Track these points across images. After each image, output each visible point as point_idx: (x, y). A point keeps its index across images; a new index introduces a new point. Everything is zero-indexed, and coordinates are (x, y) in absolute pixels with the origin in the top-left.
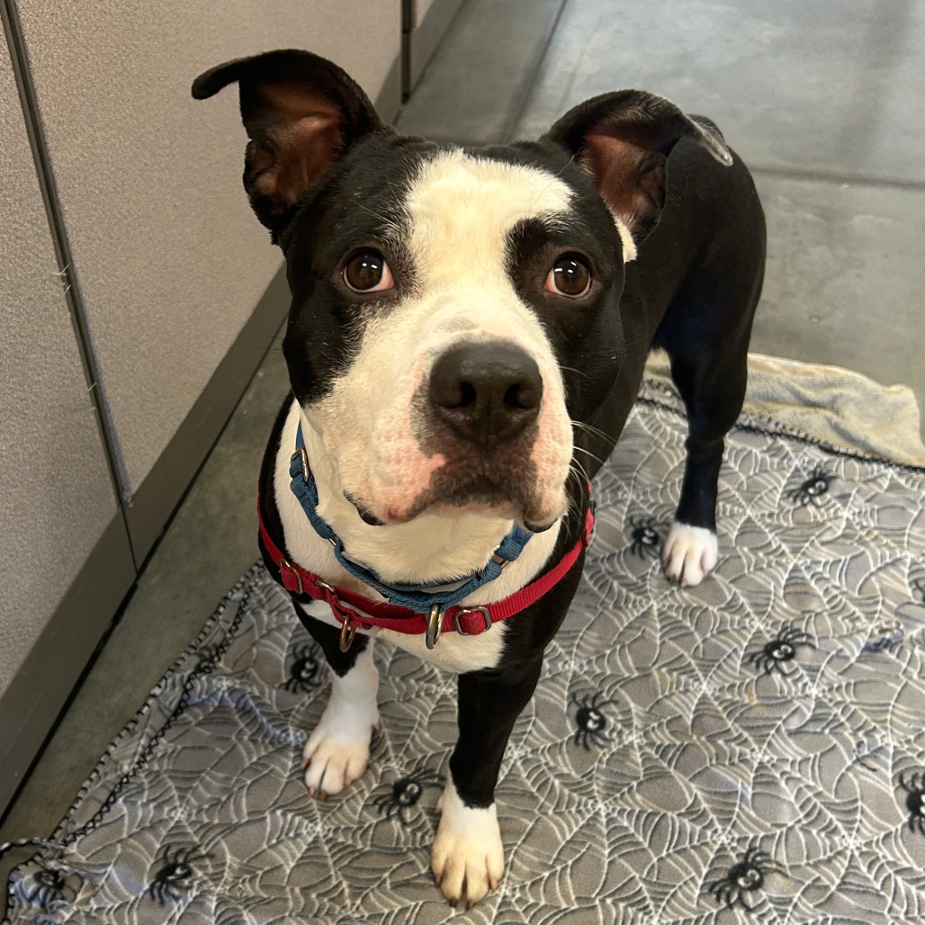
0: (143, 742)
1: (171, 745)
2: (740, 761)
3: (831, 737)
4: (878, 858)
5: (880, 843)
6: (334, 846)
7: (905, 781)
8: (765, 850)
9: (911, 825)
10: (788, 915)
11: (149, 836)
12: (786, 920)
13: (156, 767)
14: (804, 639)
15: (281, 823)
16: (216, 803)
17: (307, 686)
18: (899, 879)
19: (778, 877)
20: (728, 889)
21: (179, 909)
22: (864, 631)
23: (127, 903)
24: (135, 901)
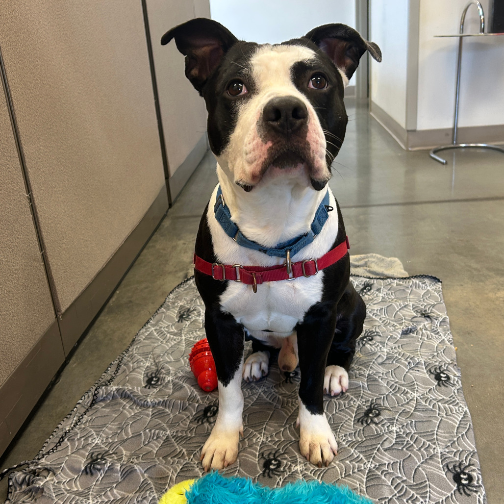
0: (75, 419)
1: (90, 417)
2: (360, 376)
3: (397, 364)
4: (428, 398)
5: (428, 393)
6: (177, 438)
7: (432, 372)
8: (378, 402)
9: (439, 385)
10: (395, 424)
11: (82, 451)
12: (394, 425)
13: (83, 426)
14: (376, 334)
15: (149, 435)
16: (115, 434)
17: (154, 386)
18: (440, 404)
19: (387, 411)
20: (365, 419)
21: (101, 475)
22: (400, 328)
23: (74, 479)
24: (77, 478)
